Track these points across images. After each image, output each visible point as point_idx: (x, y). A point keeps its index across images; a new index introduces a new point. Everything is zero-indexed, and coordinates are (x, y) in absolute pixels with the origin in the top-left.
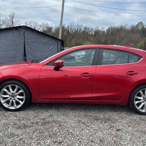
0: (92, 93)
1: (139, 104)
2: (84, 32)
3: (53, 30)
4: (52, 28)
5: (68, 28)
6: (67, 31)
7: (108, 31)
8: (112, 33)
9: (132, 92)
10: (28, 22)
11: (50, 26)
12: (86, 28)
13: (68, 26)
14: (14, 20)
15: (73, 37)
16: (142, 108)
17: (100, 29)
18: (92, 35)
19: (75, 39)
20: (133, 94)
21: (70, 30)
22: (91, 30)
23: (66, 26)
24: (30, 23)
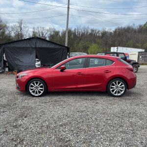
0: (83, 84)
1: (113, 91)
2: (91, 34)
3: (60, 34)
4: (59, 32)
5: (75, 31)
6: (74, 34)
7: (115, 32)
8: (119, 34)
9: (108, 83)
10: (36, 27)
11: (57, 30)
12: (92, 30)
13: (75, 29)
14: (22, 26)
15: (80, 39)
16: (115, 93)
17: (107, 30)
18: (98, 36)
19: (83, 42)
20: (109, 84)
21: (77, 33)
22: (98, 32)
23: (73, 29)
24: (38, 28)
